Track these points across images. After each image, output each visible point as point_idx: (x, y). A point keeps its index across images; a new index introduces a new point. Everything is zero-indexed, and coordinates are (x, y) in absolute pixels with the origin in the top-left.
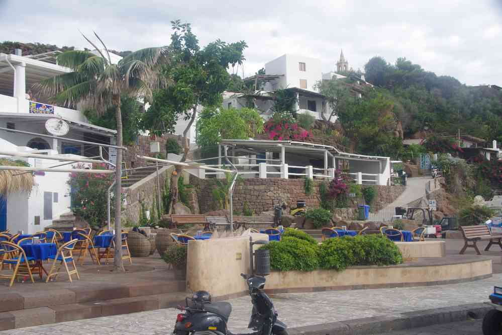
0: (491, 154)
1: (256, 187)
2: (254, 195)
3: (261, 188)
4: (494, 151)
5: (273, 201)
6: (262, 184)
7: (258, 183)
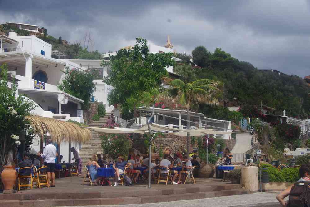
0: (283, 119)
1: (167, 139)
2: (165, 144)
3: (169, 140)
4: (284, 118)
5: (176, 148)
6: (170, 137)
7: (167, 137)
